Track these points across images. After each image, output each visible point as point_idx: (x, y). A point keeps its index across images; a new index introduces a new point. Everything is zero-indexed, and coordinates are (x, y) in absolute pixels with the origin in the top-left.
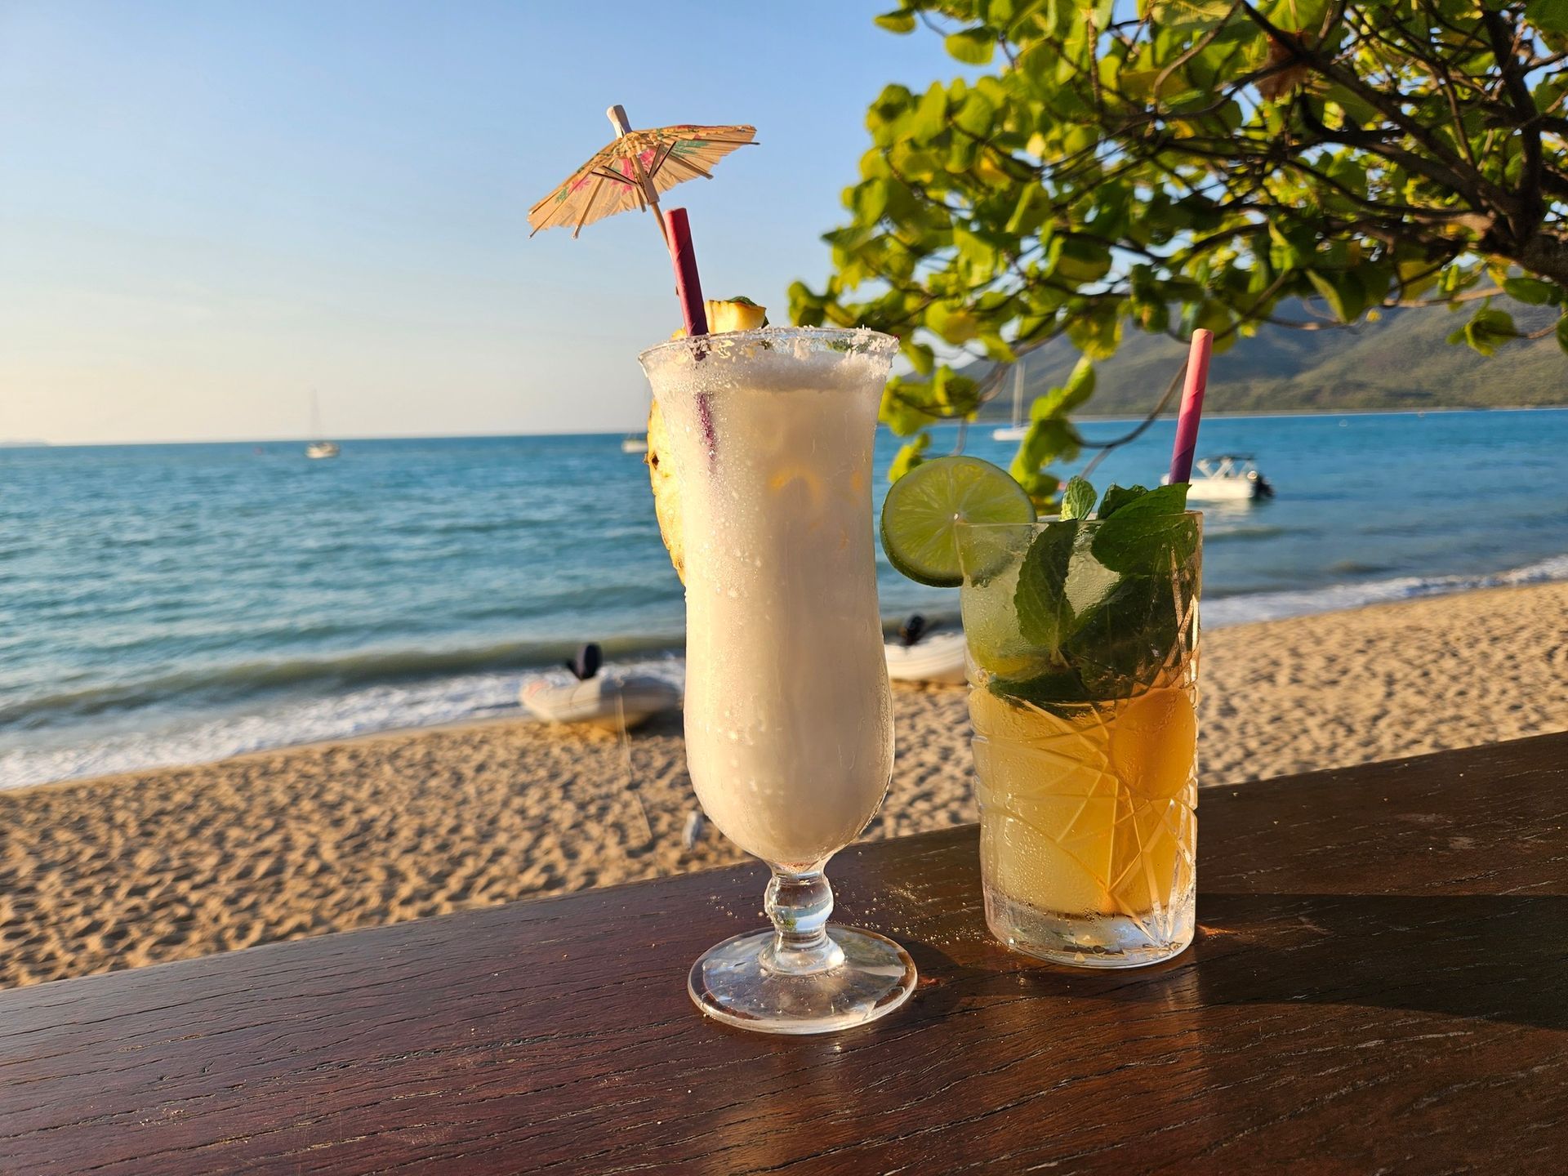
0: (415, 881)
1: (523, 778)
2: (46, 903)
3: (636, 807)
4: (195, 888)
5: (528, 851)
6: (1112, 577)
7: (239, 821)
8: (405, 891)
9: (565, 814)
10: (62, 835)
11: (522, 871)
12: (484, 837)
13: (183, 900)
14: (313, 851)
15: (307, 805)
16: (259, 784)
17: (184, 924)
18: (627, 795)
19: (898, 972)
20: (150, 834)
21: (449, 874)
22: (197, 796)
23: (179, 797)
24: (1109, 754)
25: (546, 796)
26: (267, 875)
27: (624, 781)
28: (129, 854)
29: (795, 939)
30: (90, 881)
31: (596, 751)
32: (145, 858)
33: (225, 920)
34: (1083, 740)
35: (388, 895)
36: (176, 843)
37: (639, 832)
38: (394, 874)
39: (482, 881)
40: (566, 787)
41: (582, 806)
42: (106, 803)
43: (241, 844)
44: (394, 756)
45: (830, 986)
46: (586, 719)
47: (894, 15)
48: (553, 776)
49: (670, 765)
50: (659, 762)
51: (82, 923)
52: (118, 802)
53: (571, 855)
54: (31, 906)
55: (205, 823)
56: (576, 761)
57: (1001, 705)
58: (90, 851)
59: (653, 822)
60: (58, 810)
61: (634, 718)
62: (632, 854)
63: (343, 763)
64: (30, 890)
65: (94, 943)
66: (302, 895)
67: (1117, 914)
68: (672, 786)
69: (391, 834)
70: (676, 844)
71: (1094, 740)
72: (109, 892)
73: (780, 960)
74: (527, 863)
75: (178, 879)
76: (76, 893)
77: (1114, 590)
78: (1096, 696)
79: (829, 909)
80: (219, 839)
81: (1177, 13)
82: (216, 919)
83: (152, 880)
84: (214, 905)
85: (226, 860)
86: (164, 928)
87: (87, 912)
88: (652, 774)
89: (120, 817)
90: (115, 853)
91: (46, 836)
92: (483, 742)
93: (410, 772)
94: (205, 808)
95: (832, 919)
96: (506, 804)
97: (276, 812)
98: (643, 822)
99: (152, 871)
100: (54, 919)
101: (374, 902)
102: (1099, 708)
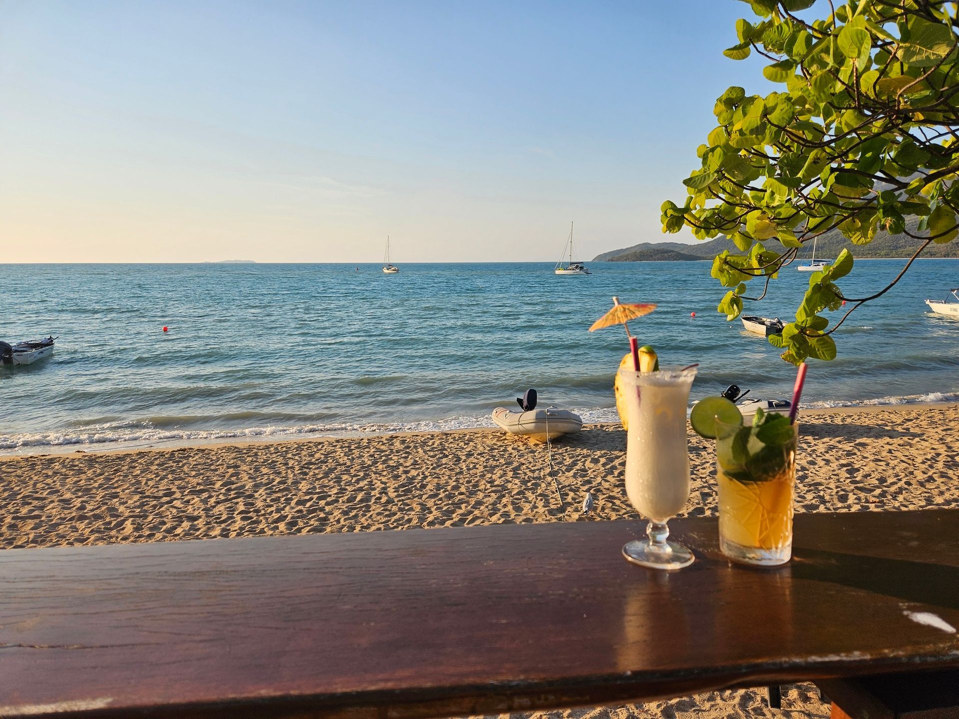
0: (435, 513)
1: (492, 462)
2: (259, 504)
3: (554, 486)
4: (328, 504)
5: (494, 504)
6: (761, 445)
7: (347, 472)
8: (431, 518)
9: (515, 486)
10: (265, 470)
11: (491, 515)
12: (472, 493)
13: (322, 509)
14: (384, 491)
15: (380, 467)
16: (356, 453)
17: (324, 521)
18: (549, 479)
19: (688, 556)
20: (306, 474)
21: (453, 512)
22: (326, 456)
23: (317, 456)
24: (760, 499)
25: (505, 474)
26: (361, 501)
27: (548, 470)
28: (296, 483)
29: (656, 542)
30: (279, 495)
31: (533, 452)
32: (304, 486)
33: (342, 522)
34: (751, 493)
35: (422, 519)
36: (318, 479)
37: (556, 501)
38: (425, 508)
39: (470, 517)
40: (515, 470)
41: (524, 482)
42: (284, 455)
43: (349, 483)
44: (424, 443)
45: (666, 557)
46: (528, 433)
47: (735, 48)
48: (509, 464)
49: (574, 464)
50: (568, 461)
51: (276, 516)
52: (290, 456)
53: (518, 509)
54: (252, 504)
55: (331, 470)
56: (522, 456)
57: (726, 479)
58: (278, 480)
59: (564, 495)
60: (262, 457)
61: (554, 434)
62: (551, 512)
63: (397, 445)
64: (251, 496)
65: (282, 526)
66: (378, 514)
67: (761, 548)
68: (575, 476)
69: (423, 486)
70: (576, 510)
71: (755, 494)
72: (288, 501)
73: (651, 548)
74: (495, 511)
75: (320, 499)
76: (272, 500)
77: (763, 449)
78: (756, 480)
79: (667, 534)
80: (338, 480)
81: (914, 53)
82: (338, 521)
83: (308, 497)
84: (337, 513)
85: (342, 491)
86: (314, 523)
87: (278, 510)
88: (564, 468)
89: (291, 463)
90: (290, 481)
91: (257, 470)
92: (470, 440)
93: (432, 454)
94: (331, 464)
95: (668, 539)
96: (483, 476)
97: (364, 468)
98: (557, 495)
99: (307, 493)
100: (263, 512)
101: (415, 522)
102: (757, 484)
